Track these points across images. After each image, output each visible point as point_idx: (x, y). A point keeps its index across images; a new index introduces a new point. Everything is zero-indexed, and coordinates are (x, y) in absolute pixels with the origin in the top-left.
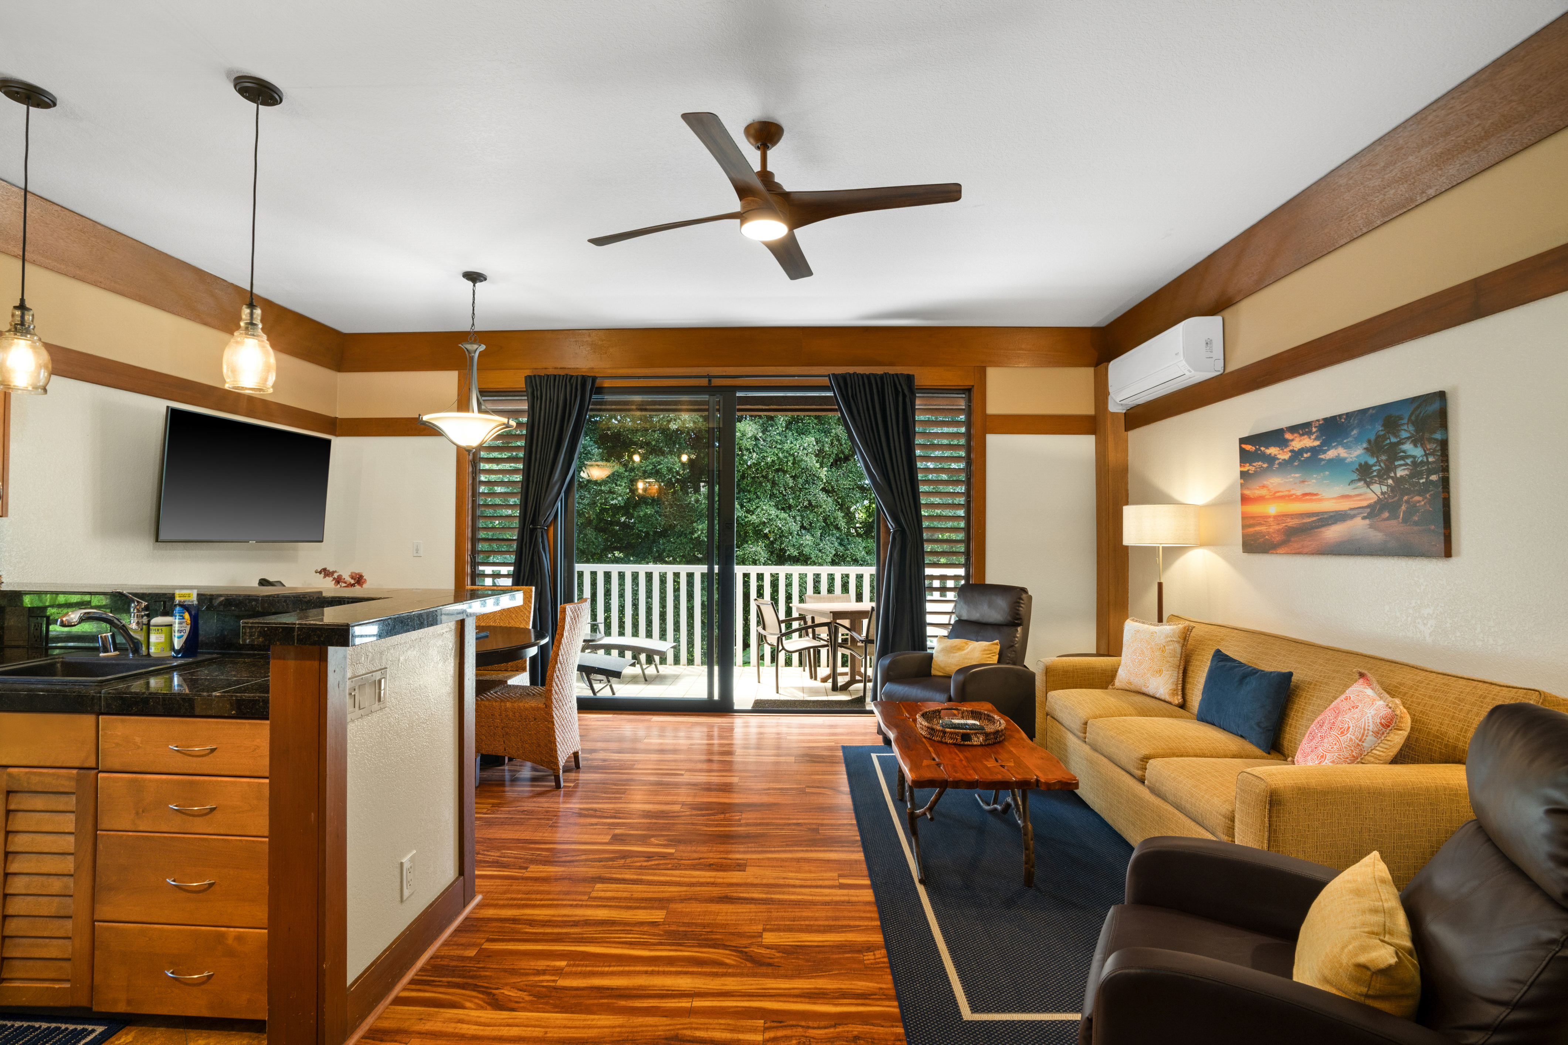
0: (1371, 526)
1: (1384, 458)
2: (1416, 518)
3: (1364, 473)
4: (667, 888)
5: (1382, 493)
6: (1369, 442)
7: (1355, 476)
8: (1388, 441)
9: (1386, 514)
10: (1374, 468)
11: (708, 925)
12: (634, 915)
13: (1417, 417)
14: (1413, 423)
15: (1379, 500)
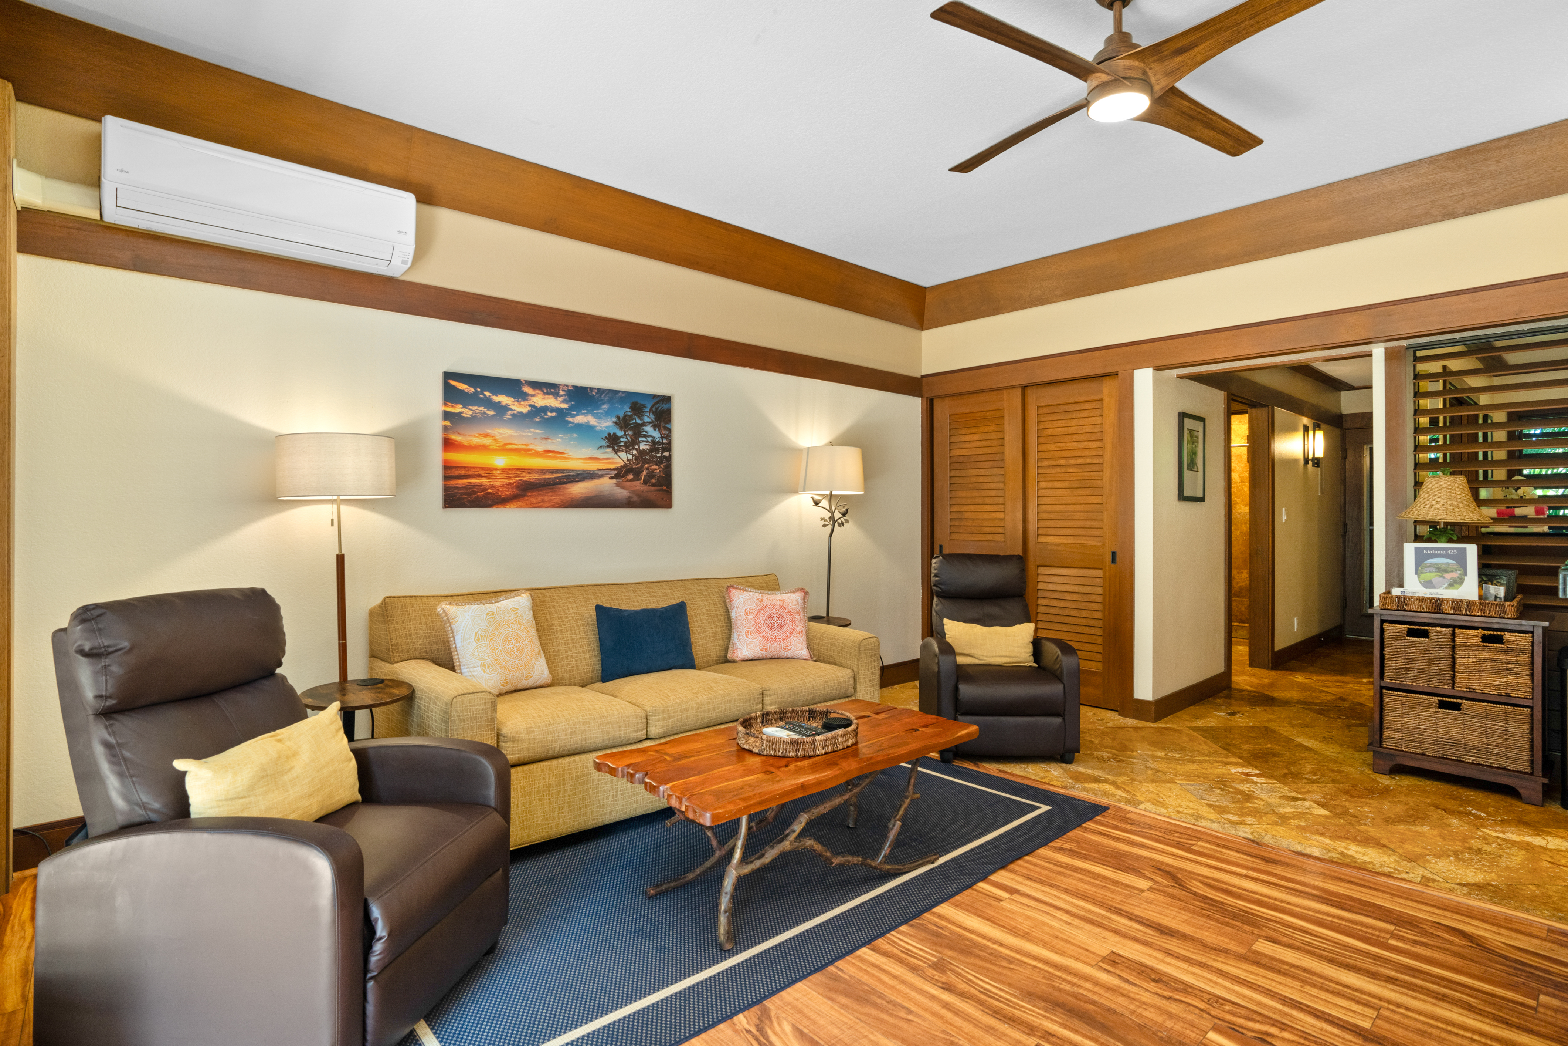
0: (617, 485)
1: (630, 433)
2: (653, 481)
3: (612, 441)
4: (1243, 975)
5: (628, 460)
6: (618, 417)
7: (604, 443)
8: (634, 421)
9: (630, 477)
10: (622, 439)
11: (1203, 916)
12: (1300, 959)
13: (657, 409)
14: (653, 413)
15: (625, 466)
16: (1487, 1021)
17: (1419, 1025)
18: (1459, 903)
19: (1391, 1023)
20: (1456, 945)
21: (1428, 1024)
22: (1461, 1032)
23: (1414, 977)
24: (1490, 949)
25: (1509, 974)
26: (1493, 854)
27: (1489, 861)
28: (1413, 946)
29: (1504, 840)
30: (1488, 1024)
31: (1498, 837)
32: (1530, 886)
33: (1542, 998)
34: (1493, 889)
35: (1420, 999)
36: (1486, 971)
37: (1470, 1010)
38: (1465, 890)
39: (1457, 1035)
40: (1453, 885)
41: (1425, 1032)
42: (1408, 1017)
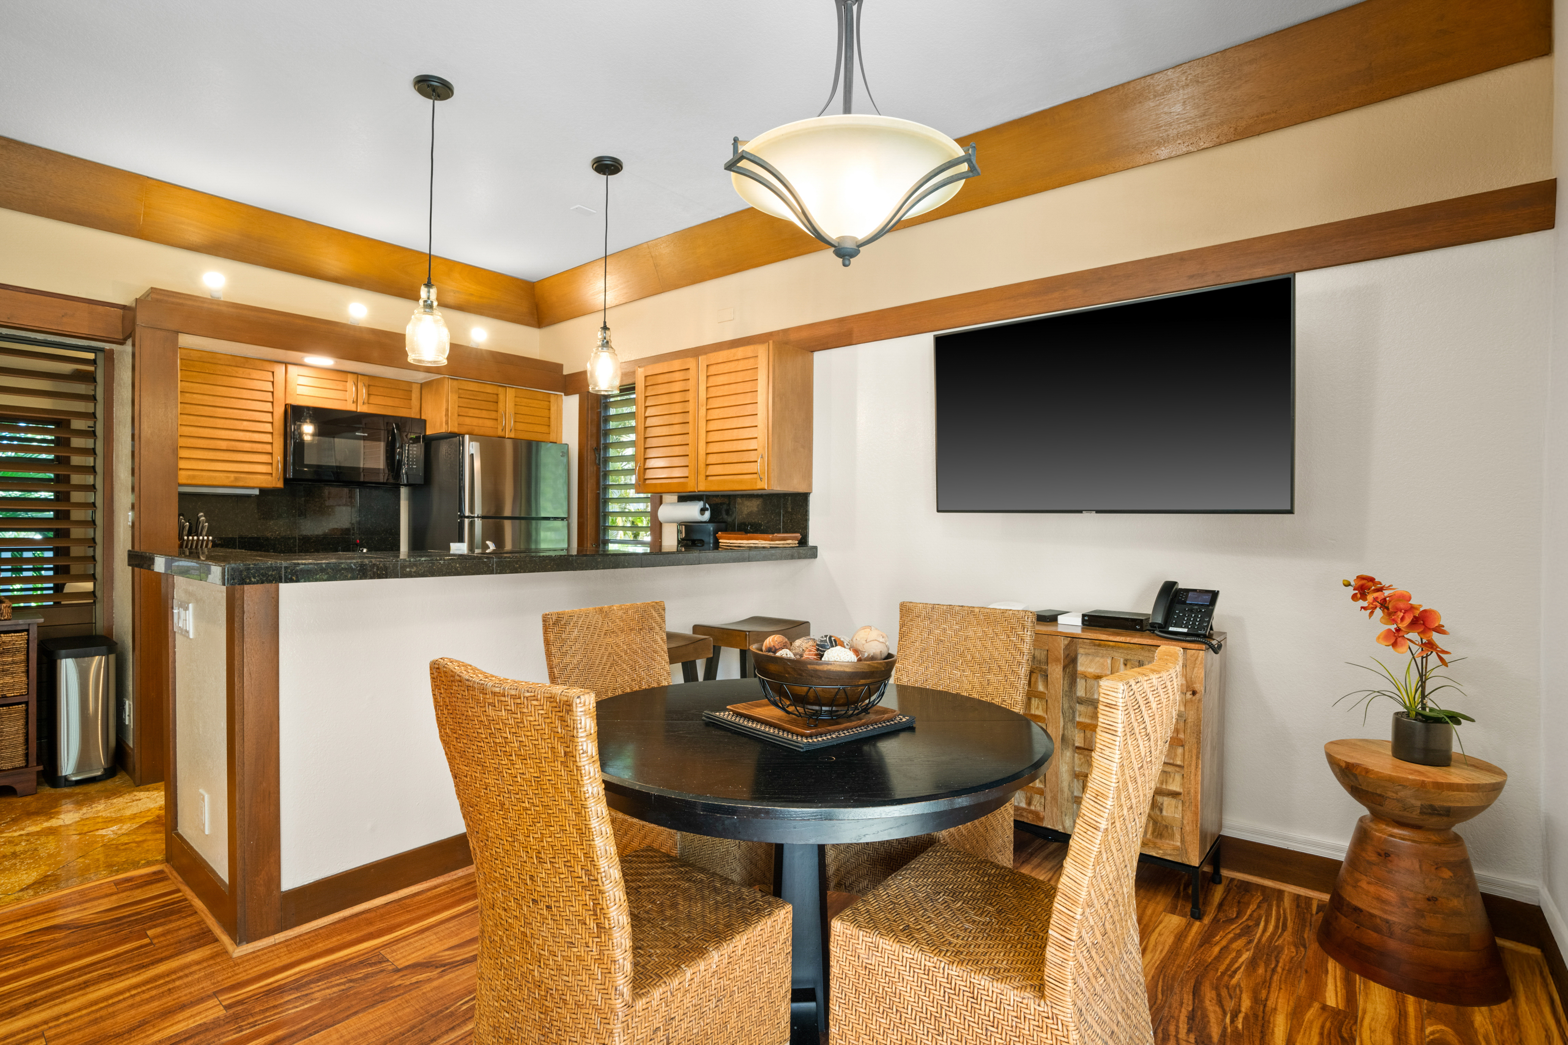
16: (130, 975)
17: (87, 1019)
18: (32, 906)
19: (64, 1036)
20: (60, 939)
21: (92, 1012)
22: (121, 997)
23: (48, 987)
24: (88, 925)
25: (117, 933)
26: (28, 850)
27: (30, 858)
28: (25, 965)
29: (28, 834)
30: (132, 977)
31: (21, 835)
32: (78, 860)
33: (149, 933)
34: (53, 878)
35: (69, 1000)
36: (99, 942)
37: (113, 978)
38: (31, 892)
39: (119, 1002)
40: (16, 895)
41: (96, 1019)
42: (72, 1020)
